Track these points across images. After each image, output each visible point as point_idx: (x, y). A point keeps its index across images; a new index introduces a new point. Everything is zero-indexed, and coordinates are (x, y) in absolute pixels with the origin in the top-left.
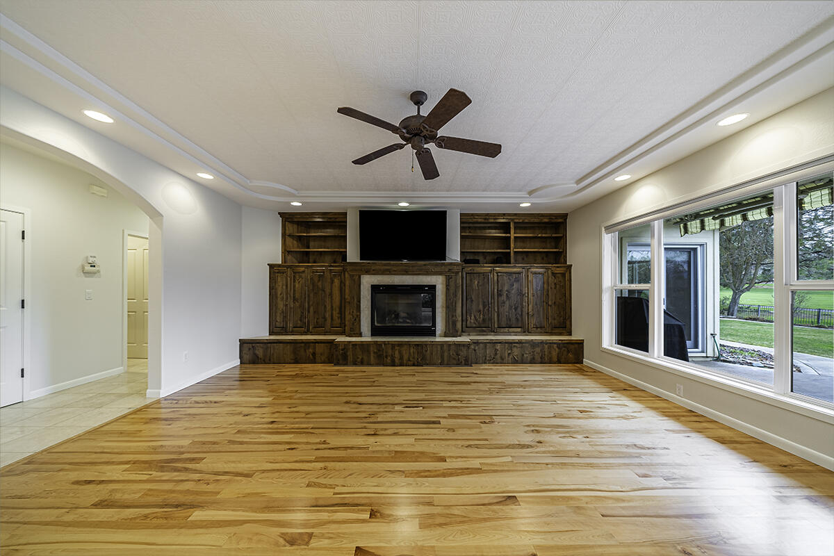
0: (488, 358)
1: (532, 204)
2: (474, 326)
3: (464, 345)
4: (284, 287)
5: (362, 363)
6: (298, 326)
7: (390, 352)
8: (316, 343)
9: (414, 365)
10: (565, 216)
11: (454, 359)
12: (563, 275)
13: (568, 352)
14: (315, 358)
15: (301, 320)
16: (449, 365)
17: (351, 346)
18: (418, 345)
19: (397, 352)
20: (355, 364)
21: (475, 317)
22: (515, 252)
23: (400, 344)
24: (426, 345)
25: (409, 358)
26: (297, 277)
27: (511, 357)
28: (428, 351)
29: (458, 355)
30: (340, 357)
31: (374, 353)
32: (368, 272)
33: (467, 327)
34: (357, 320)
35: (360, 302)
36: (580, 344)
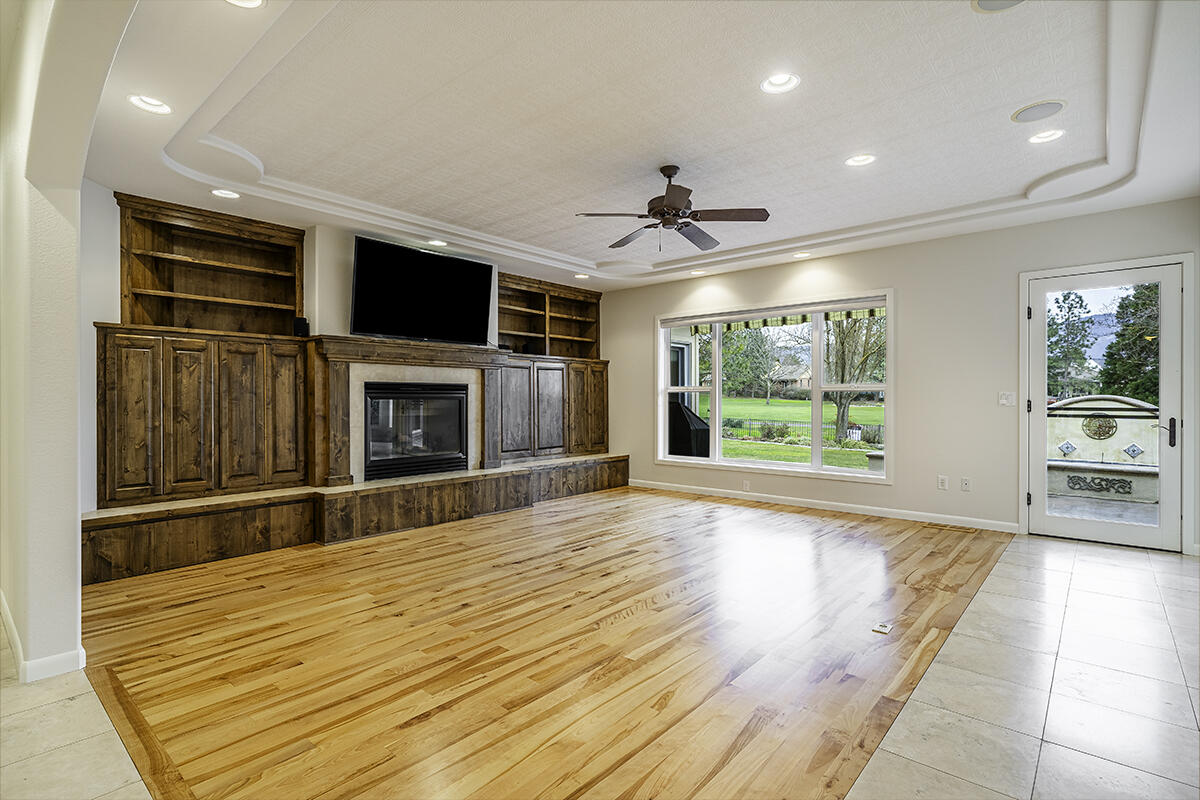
0: (542, 493)
1: (590, 276)
2: (511, 448)
3: (523, 476)
4: (149, 384)
5: (378, 530)
6: (190, 475)
7: (425, 501)
8: (270, 505)
9: (460, 518)
10: (598, 295)
11: (512, 499)
12: (602, 373)
13: (617, 472)
14: (268, 539)
15: (197, 463)
16: (506, 509)
17: (358, 501)
18: (466, 484)
19: (436, 499)
20: (366, 533)
21: (512, 435)
22: (551, 338)
23: (441, 487)
24: (477, 482)
25: (453, 507)
26: (187, 361)
27: (566, 486)
28: (480, 493)
29: (517, 492)
30: (337, 525)
31: (400, 507)
32: (365, 358)
33: (503, 452)
34: (344, 450)
35: (348, 415)
36: (624, 461)
